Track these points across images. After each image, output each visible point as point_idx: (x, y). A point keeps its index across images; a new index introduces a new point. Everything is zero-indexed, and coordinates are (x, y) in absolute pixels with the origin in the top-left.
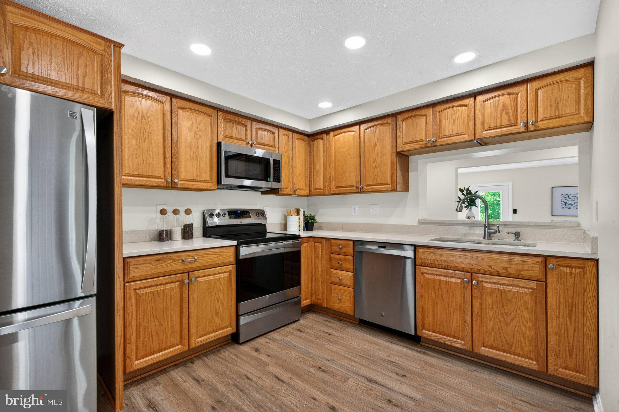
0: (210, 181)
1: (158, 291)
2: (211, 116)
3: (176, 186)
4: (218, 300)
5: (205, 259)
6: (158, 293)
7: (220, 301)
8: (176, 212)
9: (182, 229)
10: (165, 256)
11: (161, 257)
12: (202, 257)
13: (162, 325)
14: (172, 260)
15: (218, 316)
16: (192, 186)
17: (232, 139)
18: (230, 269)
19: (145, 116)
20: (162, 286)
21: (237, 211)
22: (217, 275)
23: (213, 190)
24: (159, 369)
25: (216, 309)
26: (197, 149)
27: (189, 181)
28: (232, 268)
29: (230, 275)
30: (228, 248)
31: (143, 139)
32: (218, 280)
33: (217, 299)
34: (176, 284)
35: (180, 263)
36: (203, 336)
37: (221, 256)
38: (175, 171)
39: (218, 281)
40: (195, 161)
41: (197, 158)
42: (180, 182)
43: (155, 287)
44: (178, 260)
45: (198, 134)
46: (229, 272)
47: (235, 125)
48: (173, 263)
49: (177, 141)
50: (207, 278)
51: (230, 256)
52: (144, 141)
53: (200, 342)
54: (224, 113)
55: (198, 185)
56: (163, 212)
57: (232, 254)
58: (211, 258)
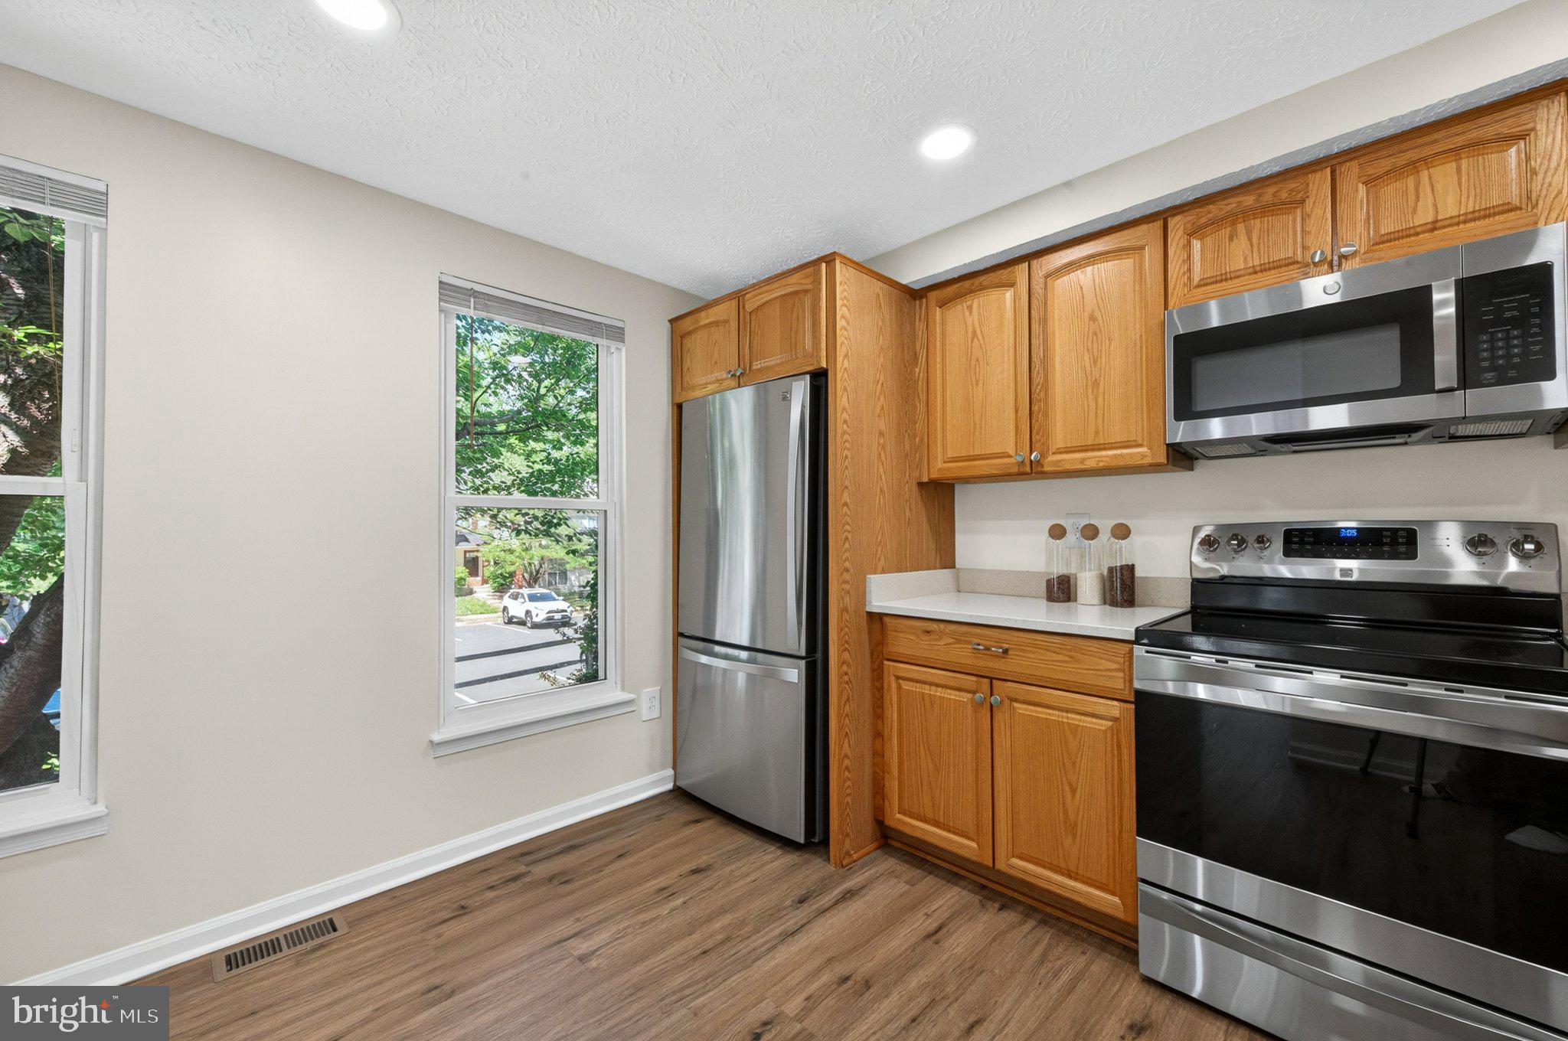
0: (1140, 442)
1: (931, 696)
2: (1141, 248)
3: (1039, 469)
4: (1073, 791)
5: (1029, 658)
6: (931, 702)
7: (1079, 792)
8: (1090, 532)
10: (942, 626)
11: (934, 626)
12: (1020, 650)
13: (938, 771)
14: (954, 638)
15: (1074, 834)
16: (1085, 463)
17: (1235, 278)
19: (978, 330)
20: (940, 690)
22: (1070, 715)
24: (955, 869)
25: (1066, 813)
26: (1095, 363)
27: (1076, 452)
29: (1114, 731)
30: (1104, 643)
31: (974, 383)
33: (1071, 786)
34: (967, 696)
35: (968, 650)
36: (1024, 860)
37: (1075, 660)
38: (1038, 431)
39: (1072, 733)
40: (1091, 397)
42: (1053, 460)
43: (928, 687)
44: (968, 642)
45: (1100, 318)
46: (1114, 719)
47: (1241, 225)
48: (956, 646)
49: (1041, 361)
50: (1041, 712)
51: (1109, 672)
52: (977, 384)
53: (1016, 867)
54: (1187, 214)
55: (1098, 459)
56: (1058, 532)
57: (1116, 666)
58: (1048, 661)
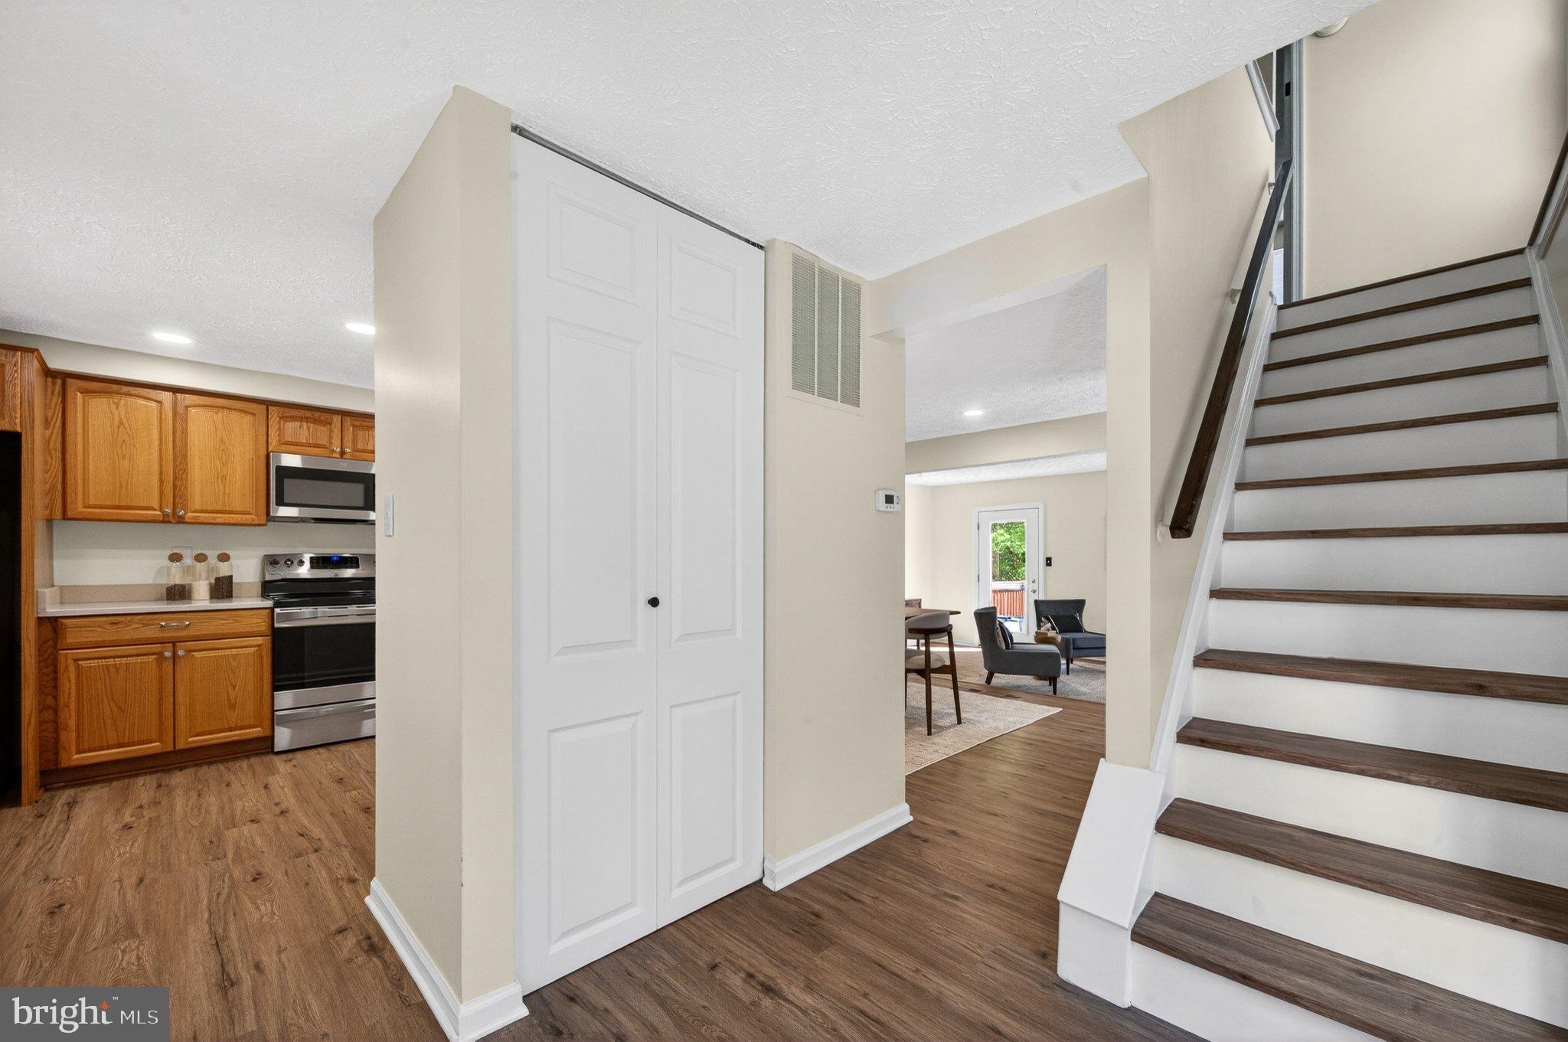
0: (248, 512)
1: (115, 664)
2: (254, 414)
3: (183, 519)
4: (234, 687)
5: (205, 625)
6: (116, 668)
7: (238, 687)
8: (200, 557)
9: (210, 584)
10: (129, 618)
11: (122, 619)
12: (200, 622)
13: (124, 711)
14: (142, 624)
15: (235, 709)
16: (214, 519)
17: (301, 446)
18: (261, 642)
19: (125, 421)
20: (125, 659)
21: (330, 557)
22: (232, 650)
23: (262, 525)
25: (229, 700)
26: (224, 465)
27: (209, 511)
28: (264, 642)
29: (260, 652)
30: (254, 611)
31: (120, 456)
32: (235, 657)
33: (232, 684)
34: (152, 658)
35: (155, 629)
36: (200, 735)
37: (237, 621)
38: (181, 497)
39: (235, 660)
40: (220, 483)
41: (224, 478)
42: (189, 514)
44: (154, 624)
45: (227, 442)
46: (259, 646)
47: (305, 424)
48: (144, 628)
49: (183, 455)
50: (212, 653)
51: (261, 624)
52: (123, 458)
53: (193, 742)
54: (282, 408)
55: (225, 518)
56: (175, 557)
57: (262, 620)
58: (219, 625)
